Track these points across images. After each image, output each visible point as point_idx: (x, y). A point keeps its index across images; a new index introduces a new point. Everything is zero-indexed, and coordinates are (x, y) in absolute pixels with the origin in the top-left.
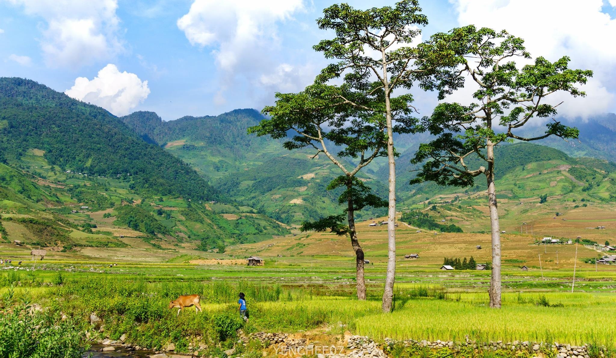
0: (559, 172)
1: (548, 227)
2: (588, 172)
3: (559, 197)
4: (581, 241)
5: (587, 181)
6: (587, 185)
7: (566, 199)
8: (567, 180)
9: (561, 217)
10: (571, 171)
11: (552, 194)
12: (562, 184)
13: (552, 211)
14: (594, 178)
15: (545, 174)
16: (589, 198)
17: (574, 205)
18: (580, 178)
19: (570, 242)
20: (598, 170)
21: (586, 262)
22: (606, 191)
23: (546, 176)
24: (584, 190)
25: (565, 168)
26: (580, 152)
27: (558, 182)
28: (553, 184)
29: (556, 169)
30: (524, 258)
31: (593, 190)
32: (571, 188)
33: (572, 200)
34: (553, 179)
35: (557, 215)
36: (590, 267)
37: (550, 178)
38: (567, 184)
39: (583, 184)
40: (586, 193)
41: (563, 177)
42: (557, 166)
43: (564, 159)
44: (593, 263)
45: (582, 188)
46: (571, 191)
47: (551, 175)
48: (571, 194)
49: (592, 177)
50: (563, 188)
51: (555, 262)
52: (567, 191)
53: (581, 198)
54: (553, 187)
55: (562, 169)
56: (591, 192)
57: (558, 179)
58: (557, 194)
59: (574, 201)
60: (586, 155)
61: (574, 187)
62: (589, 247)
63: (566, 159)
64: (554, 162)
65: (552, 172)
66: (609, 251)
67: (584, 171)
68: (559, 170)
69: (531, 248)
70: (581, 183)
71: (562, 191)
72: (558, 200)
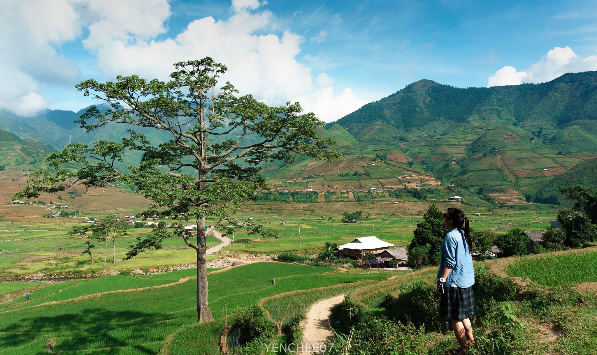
0: (14, 150)
1: (9, 189)
2: (34, 151)
3: (14, 167)
4: (37, 202)
5: (33, 157)
6: (33, 160)
7: (18, 169)
8: (19, 156)
9: (17, 182)
10: (23, 150)
11: (8, 165)
12: (15, 158)
13: (9, 177)
14: (37, 156)
15: (3, 150)
16: (34, 169)
17: (24, 173)
18: (28, 155)
19: (31, 203)
20: (41, 150)
21: (44, 217)
22: (45, 165)
23: (4, 152)
24: (31, 163)
25: (18, 147)
26: (25, 133)
27: (13, 156)
28: (9, 157)
29: (12, 148)
30: (3, 215)
31: (37, 163)
32: (22, 161)
33: (22, 169)
34: (9, 154)
35: (13, 180)
36: (47, 220)
37: (7, 153)
38: (19, 158)
39: (30, 159)
40: (32, 165)
41: (17, 153)
42: (12, 145)
43: (18, 141)
44: (48, 217)
45: (29, 162)
46: (22, 164)
47: (8, 151)
48: (22, 165)
49: (37, 155)
50: (16, 161)
51: (26, 217)
52: (19, 163)
53: (29, 169)
54: (9, 159)
55: (16, 147)
56: (35, 165)
57: (13, 154)
58: (11, 165)
59: (24, 170)
60: (29, 135)
61: (24, 160)
62: (42, 206)
63: (19, 141)
64: (11, 142)
65: (8, 149)
66: (55, 209)
67: (30, 150)
68: (14, 148)
69: (6, 207)
70: (29, 158)
71: (15, 163)
72: (13, 169)
